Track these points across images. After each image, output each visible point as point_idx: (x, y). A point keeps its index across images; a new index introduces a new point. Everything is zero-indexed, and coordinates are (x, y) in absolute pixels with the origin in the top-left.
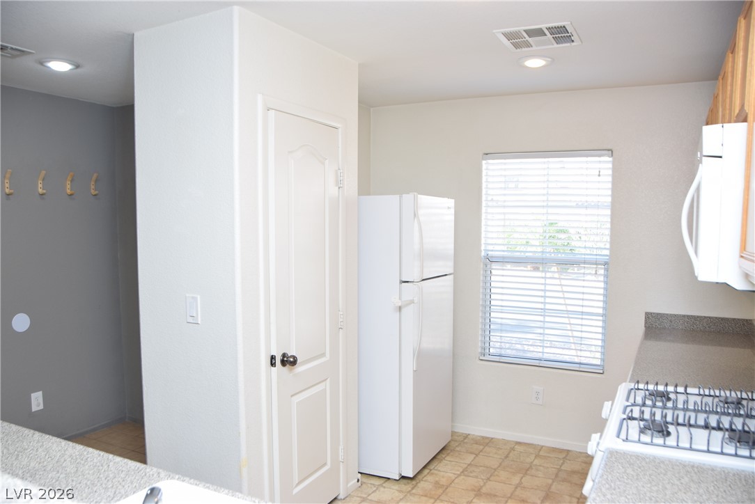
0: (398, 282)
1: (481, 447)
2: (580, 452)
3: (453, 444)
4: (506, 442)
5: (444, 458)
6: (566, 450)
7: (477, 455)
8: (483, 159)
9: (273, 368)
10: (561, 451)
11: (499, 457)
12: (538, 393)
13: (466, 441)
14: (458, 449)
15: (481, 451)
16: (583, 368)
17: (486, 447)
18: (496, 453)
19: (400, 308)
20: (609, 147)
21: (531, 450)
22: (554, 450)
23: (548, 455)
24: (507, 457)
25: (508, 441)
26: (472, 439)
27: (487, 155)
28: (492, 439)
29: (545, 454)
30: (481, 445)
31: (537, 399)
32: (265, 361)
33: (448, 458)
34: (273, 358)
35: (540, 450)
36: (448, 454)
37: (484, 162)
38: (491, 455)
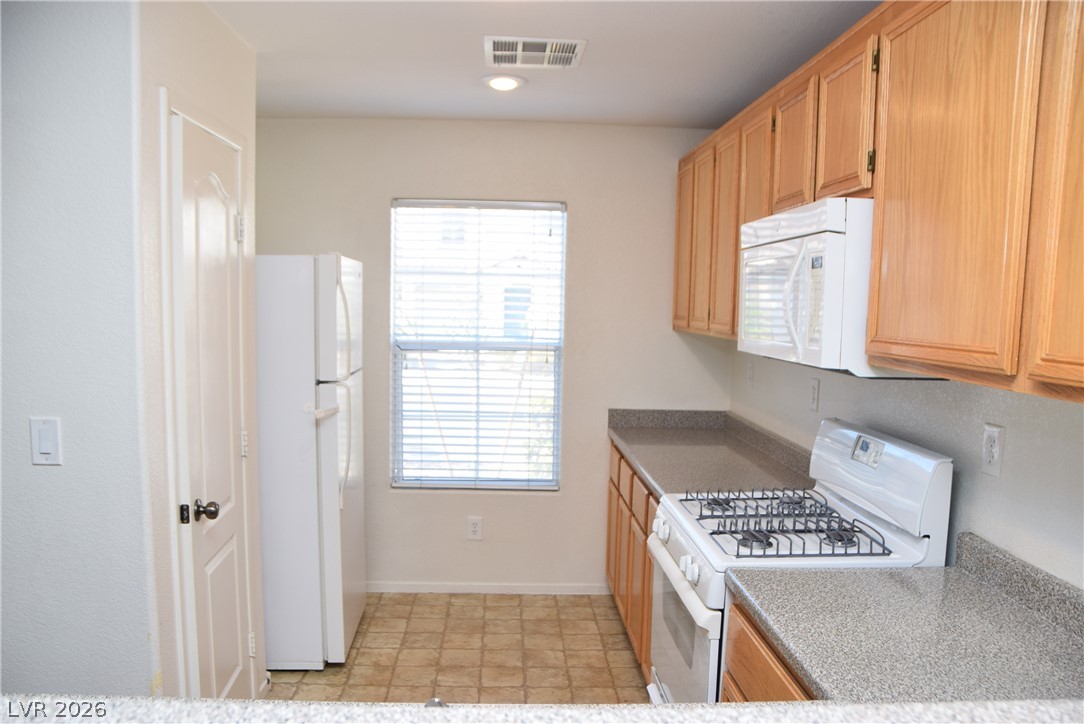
0: (314, 382)
1: (408, 608)
2: (534, 596)
3: (371, 609)
4: (437, 596)
5: (367, 630)
6: (516, 595)
7: (408, 619)
8: (392, 206)
9: (185, 525)
10: (512, 597)
11: (438, 617)
12: (475, 524)
13: (382, 602)
14: (378, 614)
15: (411, 613)
16: (533, 486)
17: (415, 607)
18: (432, 613)
19: (318, 423)
20: (562, 199)
21: (474, 602)
22: (502, 597)
23: (499, 604)
24: (448, 615)
25: (439, 595)
26: (390, 599)
27: (397, 201)
28: (416, 594)
29: (494, 605)
30: (405, 605)
31: (475, 532)
32: (175, 514)
33: (372, 629)
34: (183, 510)
35: (485, 600)
36: (369, 624)
37: (393, 210)
38: (427, 616)
